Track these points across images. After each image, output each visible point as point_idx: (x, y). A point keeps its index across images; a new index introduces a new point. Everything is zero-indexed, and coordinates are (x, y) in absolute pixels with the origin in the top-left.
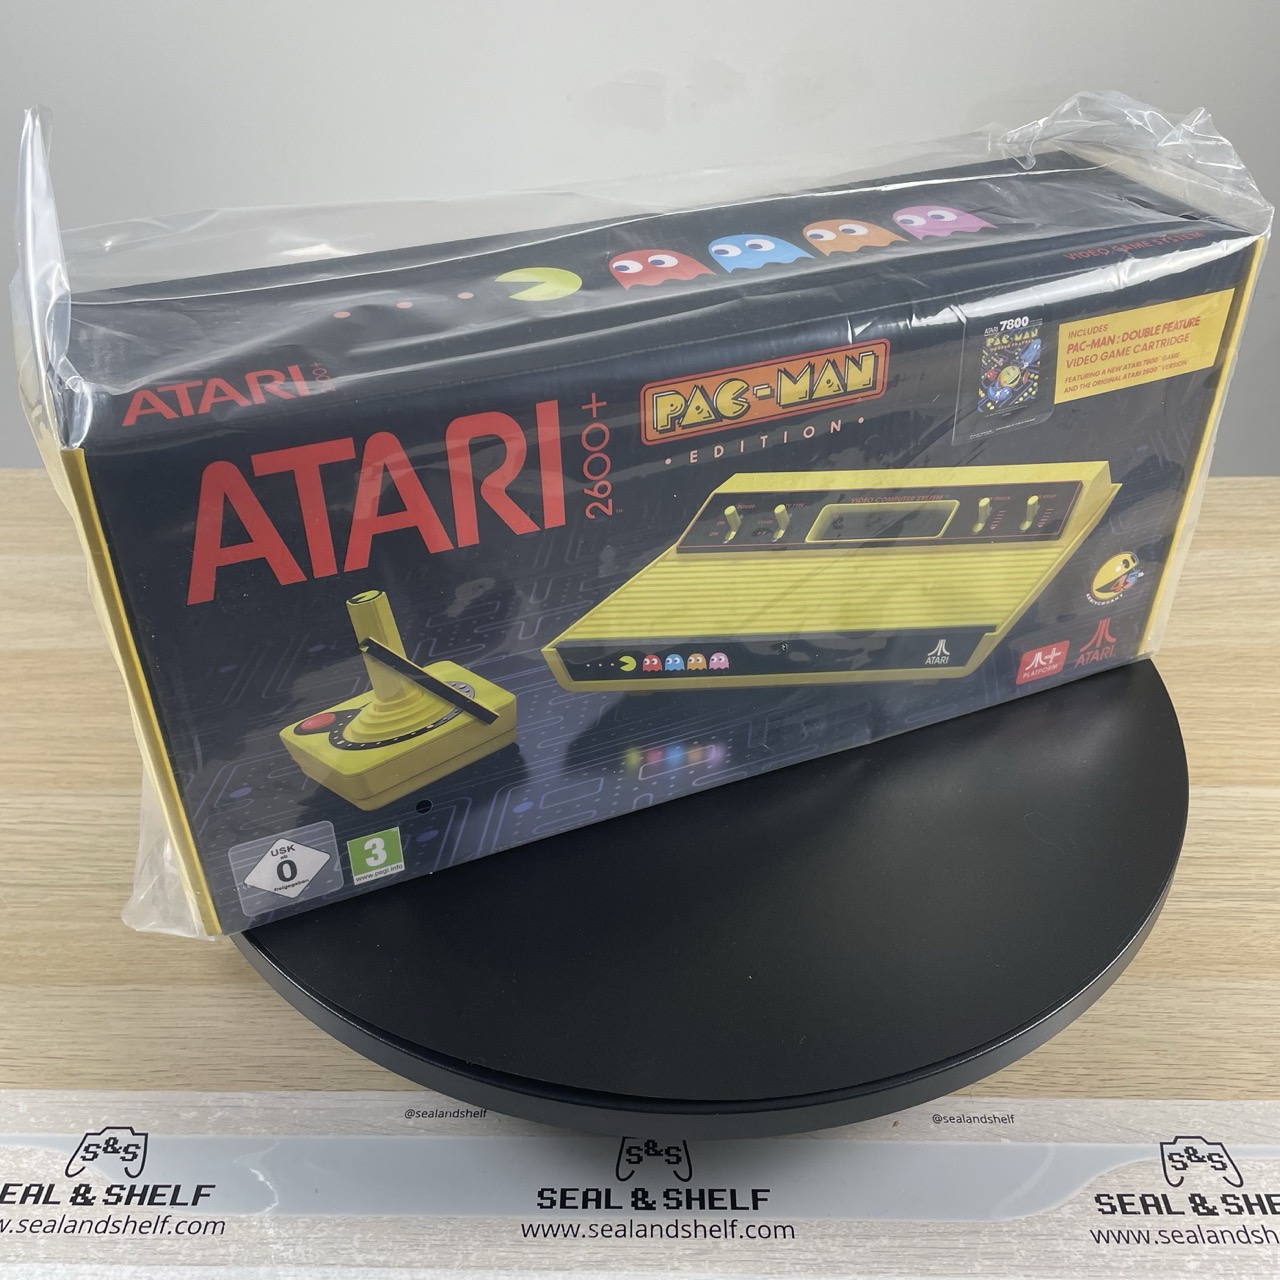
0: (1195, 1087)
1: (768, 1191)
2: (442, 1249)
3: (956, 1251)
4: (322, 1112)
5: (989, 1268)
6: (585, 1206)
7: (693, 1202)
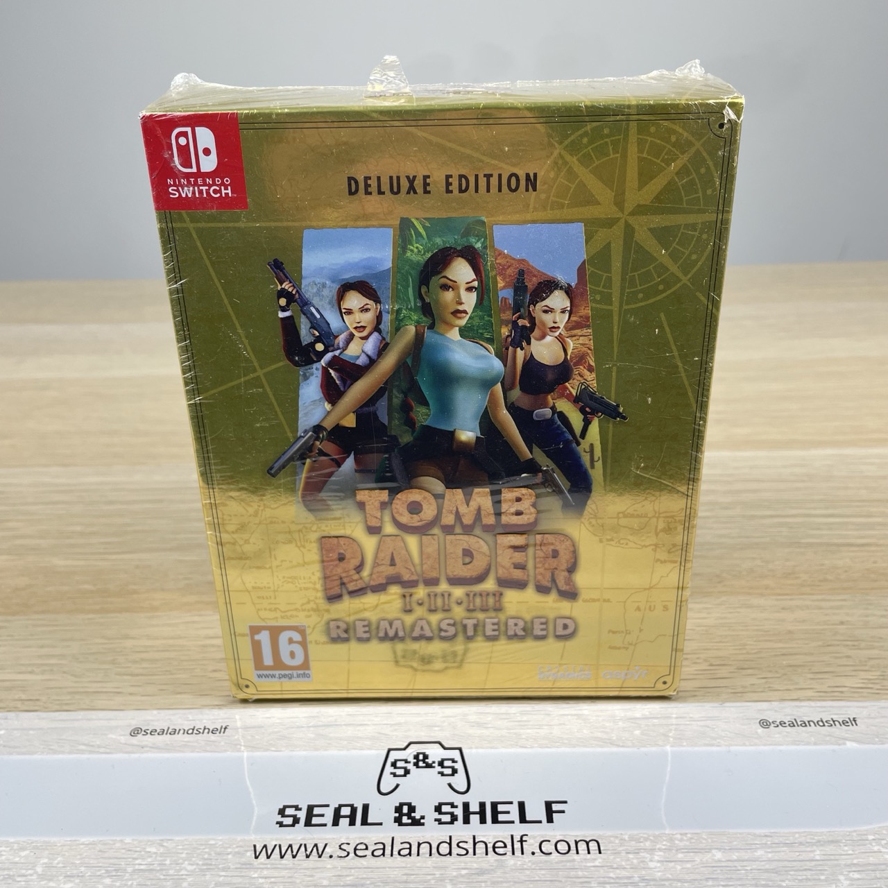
1: (565, 802)
2: (147, 874)
3: (814, 863)
4: (31, 732)
6: (336, 823)
7: (471, 816)
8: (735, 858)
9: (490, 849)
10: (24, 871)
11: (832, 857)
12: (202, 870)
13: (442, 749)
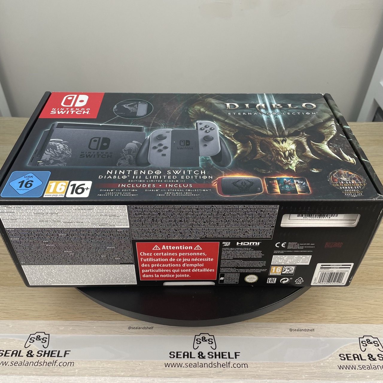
0: (369, 320)
1: (240, 353)
5: (307, 377)
6: (184, 357)
7: (217, 356)
8: (279, 370)
9: (222, 366)
10: (111, 370)
11: (301, 370)
12: (153, 370)
13: (209, 336)
